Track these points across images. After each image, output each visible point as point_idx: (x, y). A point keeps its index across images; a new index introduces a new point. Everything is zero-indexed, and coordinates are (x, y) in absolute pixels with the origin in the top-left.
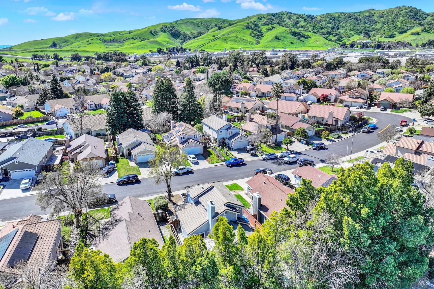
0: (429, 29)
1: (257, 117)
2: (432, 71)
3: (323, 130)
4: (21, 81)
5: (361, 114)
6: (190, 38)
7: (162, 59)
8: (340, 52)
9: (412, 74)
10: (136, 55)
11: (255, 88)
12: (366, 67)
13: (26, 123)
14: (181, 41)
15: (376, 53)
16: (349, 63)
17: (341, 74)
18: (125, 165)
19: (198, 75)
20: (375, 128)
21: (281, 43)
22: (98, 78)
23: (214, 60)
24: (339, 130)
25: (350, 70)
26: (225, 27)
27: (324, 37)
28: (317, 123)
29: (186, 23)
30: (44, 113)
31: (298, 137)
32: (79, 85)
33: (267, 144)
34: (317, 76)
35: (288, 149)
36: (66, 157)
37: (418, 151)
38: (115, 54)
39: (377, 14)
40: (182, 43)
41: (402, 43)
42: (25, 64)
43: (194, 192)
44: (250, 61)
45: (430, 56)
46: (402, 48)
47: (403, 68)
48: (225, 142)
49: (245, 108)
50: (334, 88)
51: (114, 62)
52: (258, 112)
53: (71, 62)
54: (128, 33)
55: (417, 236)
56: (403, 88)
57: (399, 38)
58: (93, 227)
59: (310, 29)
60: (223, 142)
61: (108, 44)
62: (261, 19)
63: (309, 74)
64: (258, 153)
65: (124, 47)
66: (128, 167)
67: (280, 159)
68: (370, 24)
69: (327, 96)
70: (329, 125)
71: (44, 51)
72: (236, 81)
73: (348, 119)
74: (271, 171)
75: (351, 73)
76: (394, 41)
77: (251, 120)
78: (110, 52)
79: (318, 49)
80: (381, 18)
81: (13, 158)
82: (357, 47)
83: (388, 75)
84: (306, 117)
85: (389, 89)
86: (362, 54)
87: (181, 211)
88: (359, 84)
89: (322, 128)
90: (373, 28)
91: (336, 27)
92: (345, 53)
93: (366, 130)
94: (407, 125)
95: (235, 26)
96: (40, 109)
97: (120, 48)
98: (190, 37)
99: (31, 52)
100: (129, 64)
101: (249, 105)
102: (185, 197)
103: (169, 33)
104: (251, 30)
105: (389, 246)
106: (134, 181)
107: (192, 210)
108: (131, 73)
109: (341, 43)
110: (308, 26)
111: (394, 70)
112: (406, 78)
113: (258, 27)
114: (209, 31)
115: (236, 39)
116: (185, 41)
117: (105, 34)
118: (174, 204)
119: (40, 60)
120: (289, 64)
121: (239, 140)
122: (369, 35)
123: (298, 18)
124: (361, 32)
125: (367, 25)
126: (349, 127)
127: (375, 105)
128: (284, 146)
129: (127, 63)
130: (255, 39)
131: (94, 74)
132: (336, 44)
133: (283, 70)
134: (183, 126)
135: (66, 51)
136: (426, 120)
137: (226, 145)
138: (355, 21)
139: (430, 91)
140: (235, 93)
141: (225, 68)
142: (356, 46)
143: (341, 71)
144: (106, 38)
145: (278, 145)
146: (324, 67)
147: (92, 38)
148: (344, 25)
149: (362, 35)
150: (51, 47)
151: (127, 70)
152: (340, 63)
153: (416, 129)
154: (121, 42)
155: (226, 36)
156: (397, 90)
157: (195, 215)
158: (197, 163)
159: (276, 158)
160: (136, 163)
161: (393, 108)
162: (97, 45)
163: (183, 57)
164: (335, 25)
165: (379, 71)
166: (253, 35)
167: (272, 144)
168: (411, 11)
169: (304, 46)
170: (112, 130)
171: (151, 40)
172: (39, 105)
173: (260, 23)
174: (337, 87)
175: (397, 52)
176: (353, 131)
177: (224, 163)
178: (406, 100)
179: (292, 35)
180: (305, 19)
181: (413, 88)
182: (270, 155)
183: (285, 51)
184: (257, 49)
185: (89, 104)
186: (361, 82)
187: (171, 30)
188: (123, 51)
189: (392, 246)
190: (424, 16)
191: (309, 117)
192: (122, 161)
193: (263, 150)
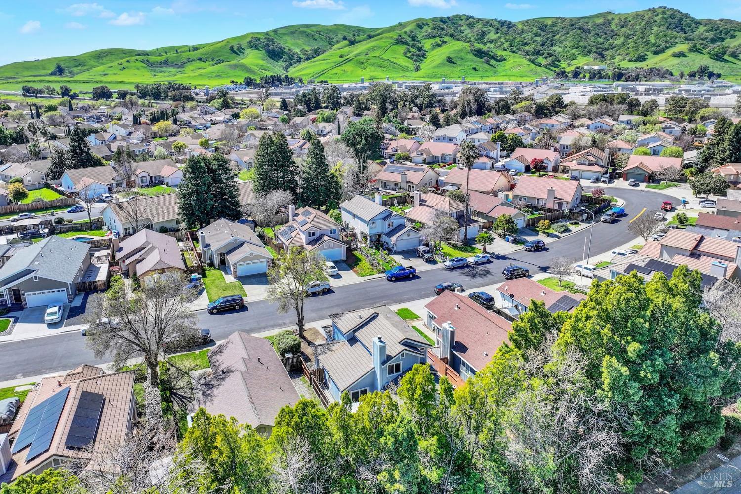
0: (701, 48)
1: (432, 198)
2: (709, 119)
3: (539, 219)
4: (12, 135)
5: (600, 191)
6: (299, 60)
7: (254, 97)
8: (555, 85)
9: (677, 124)
10: (207, 90)
11: (421, 148)
12: (601, 112)
13: (33, 210)
14: (284, 64)
15: (617, 88)
16: (574, 106)
17: (561, 123)
18: (217, 281)
19: (321, 125)
20: (622, 214)
21: (456, 69)
22: (147, 130)
23: (346, 99)
24: (564, 218)
25: (575, 117)
26: (360, 42)
27: (529, 60)
28: (529, 208)
29: (293, 33)
30: (61, 193)
31: (501, 231)
32: (117, 144)
33: (449, 243)
34: (522, 127)
35: (485, 252)
36: (115, 268)
37: (695, 252)
38: (172, 87)
39: (616, 21)
40: (286, 69)
41: (658, 70)
42: (12, 105)
43: (346, 323)
44: (406, 101)
45: (703, 92)
46: (657, 79)
47: (662, 113)
48: (381, 239)
49: (407, 182)
50: (553, 149)
51: (171, 102)
52: (430, 189)
53: (94, 102)
54: (191, 49)
55: (709, 384)
56: (664, 148)
57: (653, 61)
58: (181, 384)
59: (506, 45)
60: (378, 240)
61: (157, 69)
62: (421, 28)
63: (508, 123)
64: (437, 258)
65: (186, 75)
66: (223, 284)
67: (473, 268)
68: (605, 38)
69: (542, 161)
70: (549, 210)
71: (43, 81)
72: (388, 136)
73: (579, 200)
74: (461, 286)
75: (577, 123)
76: (645, 68)
77: (422, 202)
78: (162, 83)
79: (519, 80)
80: (622, 27)
81: (28, 272)
82: (585, 76)
83: (638, 125)
84: (511, 197)
85: (642, 149)
86: (593, 90)
87: (326, 355)
88: (594, 142)
89: (537, 215)
90: (611, 45)
91: (548, 42)
92: (564, 88)
93: (608, 218)
94: (672, 210)
95: (377, 40)
96: (54, 186)
97: (178, 76)
98: (301, 59)
99: (18, 83)
100: (198, 106)
101: (415, 177)
102: (330, 332)
103: (264, 52)
104: (405, 47)
105: (669, 400)
106: (237, 307)
107: (345, 352)
108: (205, 122)
109: (557, 69)
110: (502, 40)
111: (648, 118)
112: (668, 131)
113: (418, 41)
114: (334, 48)
115: (380, 61)
116: (291, 65)
117: (150, 52)
118: (310, 343)
119: (36, 97)
120: (474, 106)
121: (405, 237)
122: (603, 57)
123: (485, 25)
124: (590, 52)
125: (600, 40)
126: (581, 213)
127: (620, 176)
128: (478, 246)
129: (194, 103)
130: (412, 61)
131: (140, 124)
132: (548, 71)
133: (463, 118)
134: (310, 214)
135: (83, 82)
136: (703, 202)
137: (382, 245)
138: (579, 31)
139: (709, 153)
140: (387, 156)
141: (365, 112)
142: (582, 75)
143: (561, 119)
144: (153, 59)
145: (468, 244)
146: (532, 111)
147: (128, 59)
148: (562, 38)
149: (593, 56)
150: (53, 74)
151: (196, 115)
152: (557, 106)
153: (688, 216)
154: (180, 65)
155: (363, 57)
156: (654, 151)
157: (352, 360)
158: (337, 276)
159: (468, 266)
160: (236, 277)
161: (649, 182)
162: (136, 71)
163: (290, 93)
164: (548, 39)
165: (623, 118)
166: (408, 55)
167: (459, 243)
168: (672, 17)
169: (495, 74)
170: (189, 221)
171: (232, 62)
172: (51, 179)
173: (420, 34)
174: (558, 146)
175: (650, 85)
176: (587, 219)
177: (384, 275)
178: (671, 168)
179: (476, 55)
180: (498, 29)
181: (680, 148)
182: (457, 261)
183: (463, 83)
184: (415, 79)
185: (140, 176)
186: (597, 137)
187: (267, 45)
188: (185, 83)
189: (674, 400)
190: (693, 25)
191: (515, 196)
192: (213, 274)
193: (444, 253)
